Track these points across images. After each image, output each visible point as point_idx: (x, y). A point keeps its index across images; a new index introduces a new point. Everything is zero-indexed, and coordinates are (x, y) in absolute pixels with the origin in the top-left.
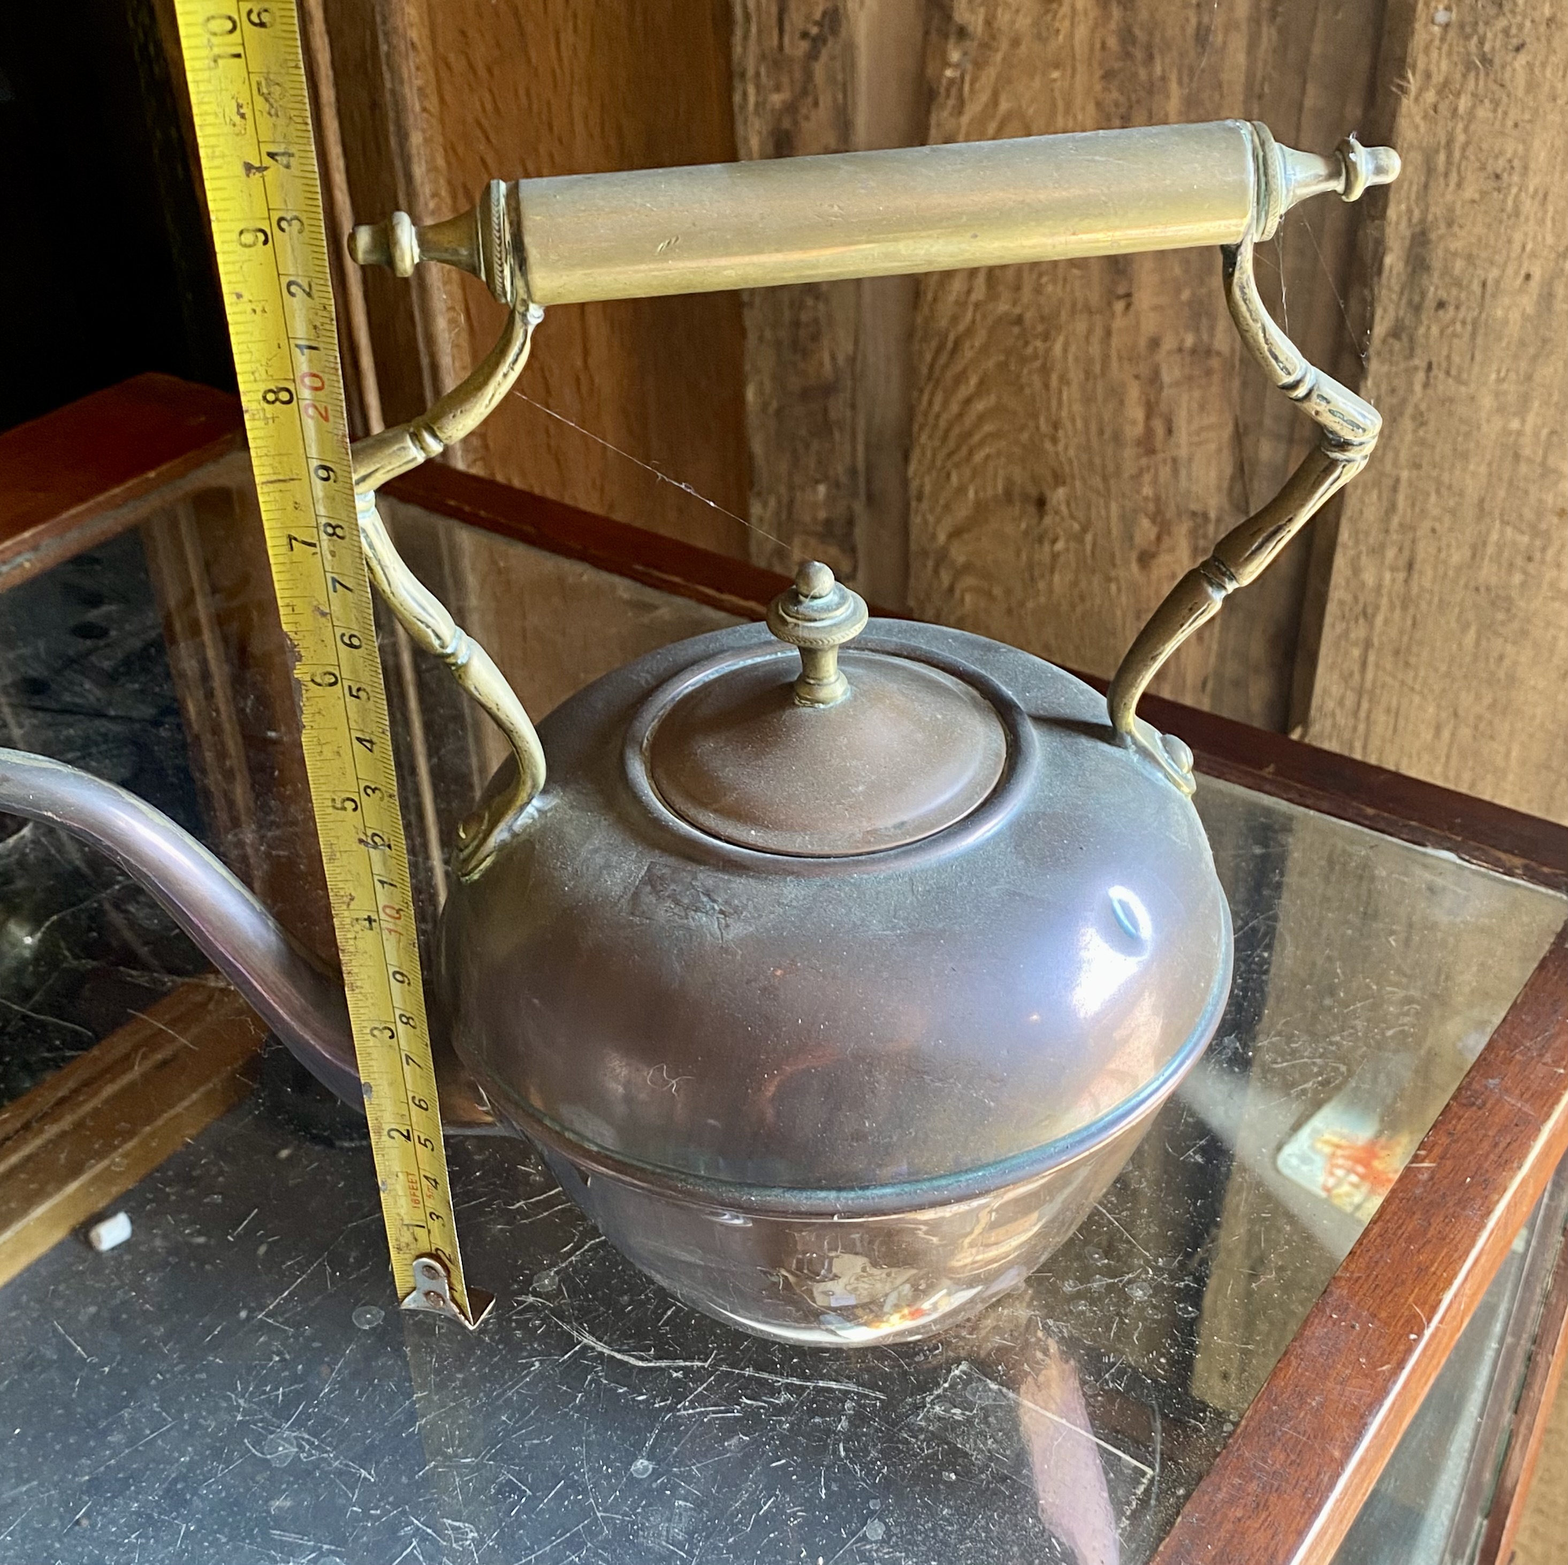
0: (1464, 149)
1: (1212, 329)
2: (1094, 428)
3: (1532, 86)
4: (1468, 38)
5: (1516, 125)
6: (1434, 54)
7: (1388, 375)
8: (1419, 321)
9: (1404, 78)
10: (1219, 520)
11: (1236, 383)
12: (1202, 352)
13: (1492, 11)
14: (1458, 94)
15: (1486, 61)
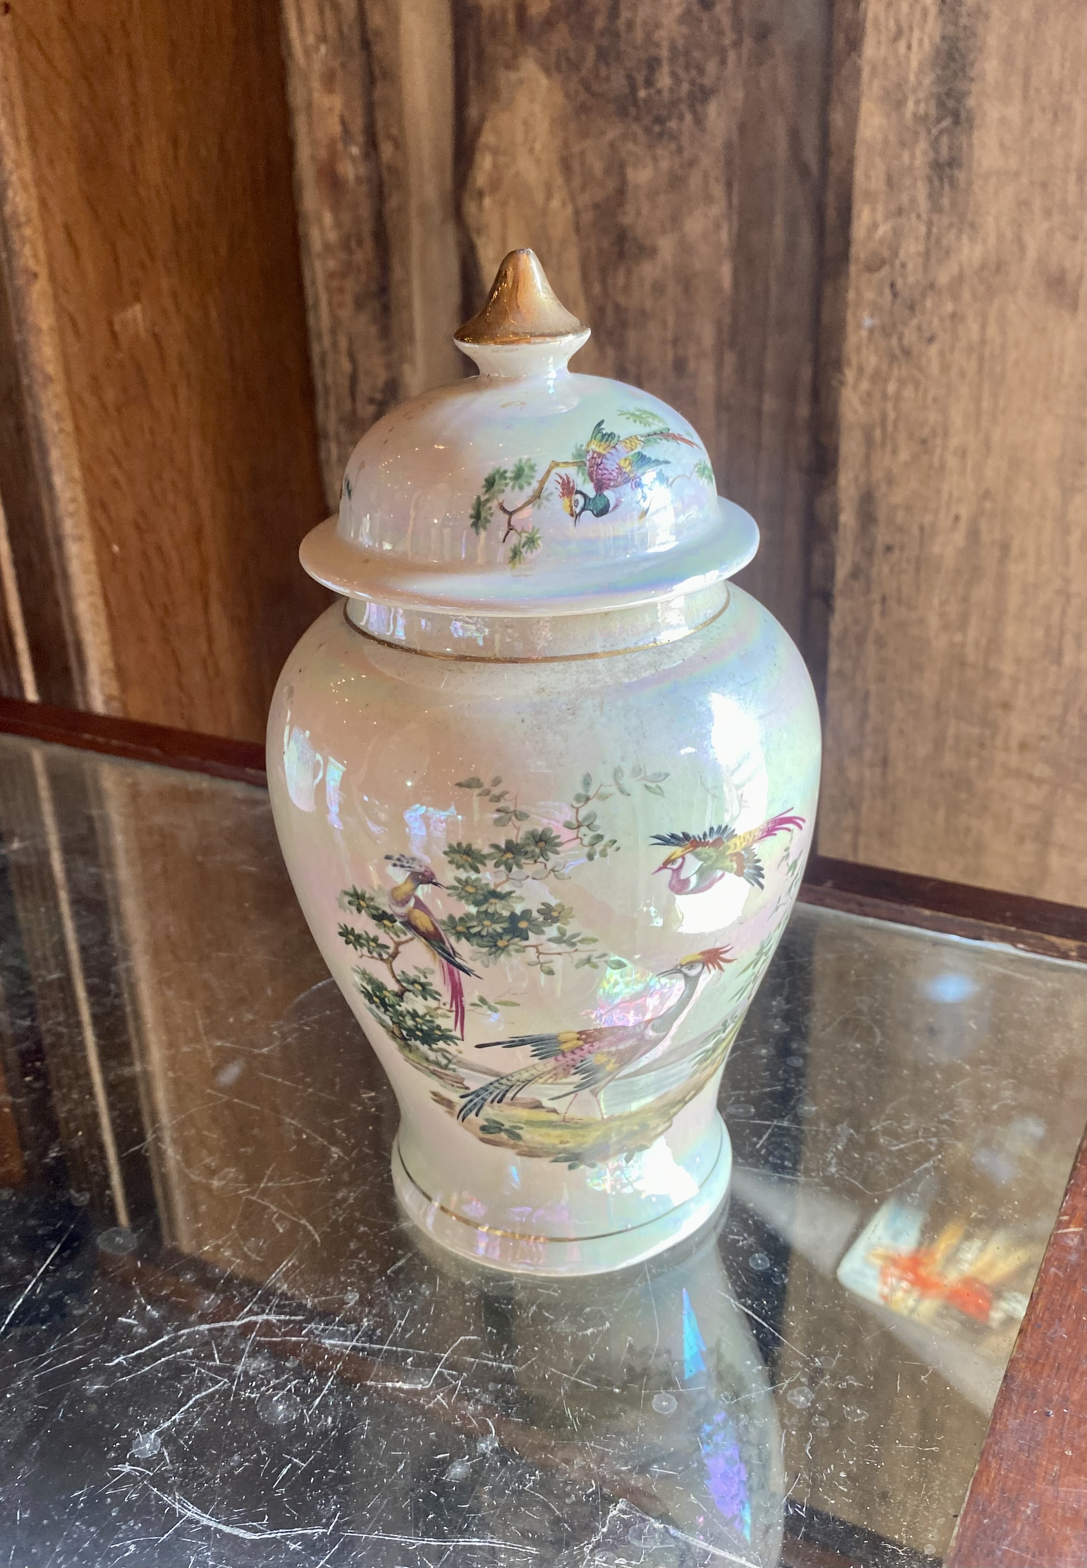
0: (896, 423)
3: (945, 368)
4: (890, 336)
5: (936, 399)
6: (864, 351)
7: (852, 608)
8: (872, 565)
9: (843, 374)
13: (907, 313)
14: (886, 380)
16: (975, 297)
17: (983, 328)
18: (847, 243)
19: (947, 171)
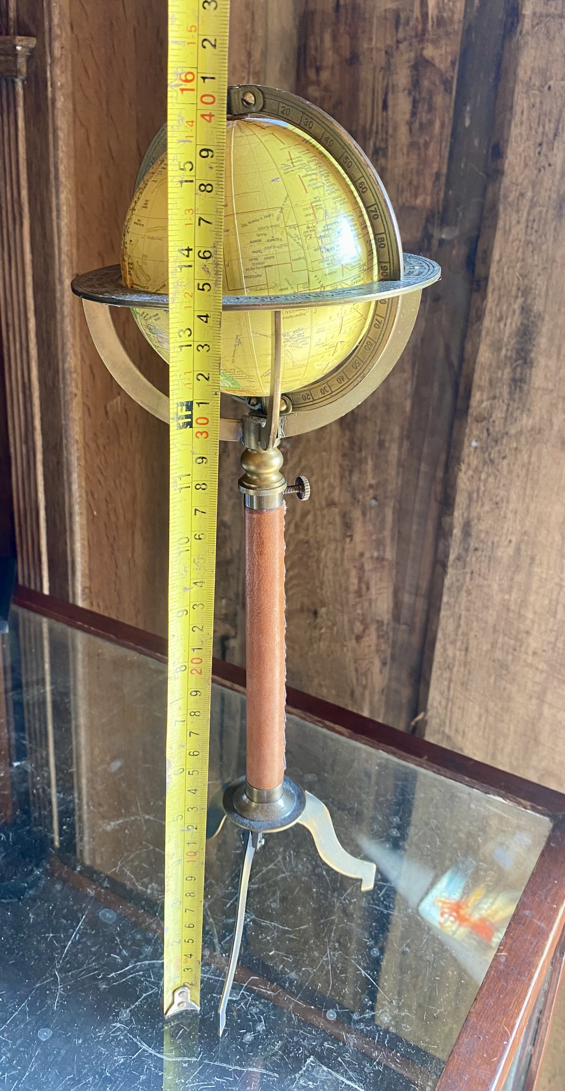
0: (484, 492)
1: (384, 551)
2: (337, 586)
3: (510, 472)
4: (484, 452)
5: (504, 485)
6: (472, 457)
7: (456, 574)
8: (467, 555)
9: (459, 464)
10: (388, 624)
11: (394, 571)
12: (381, 559)
13: (493, 444)
14: (481, 472)
15: (492, 461)
16: (527, 442)
17: (530, 457)
18: (468, 407)
19: (519, 384)
